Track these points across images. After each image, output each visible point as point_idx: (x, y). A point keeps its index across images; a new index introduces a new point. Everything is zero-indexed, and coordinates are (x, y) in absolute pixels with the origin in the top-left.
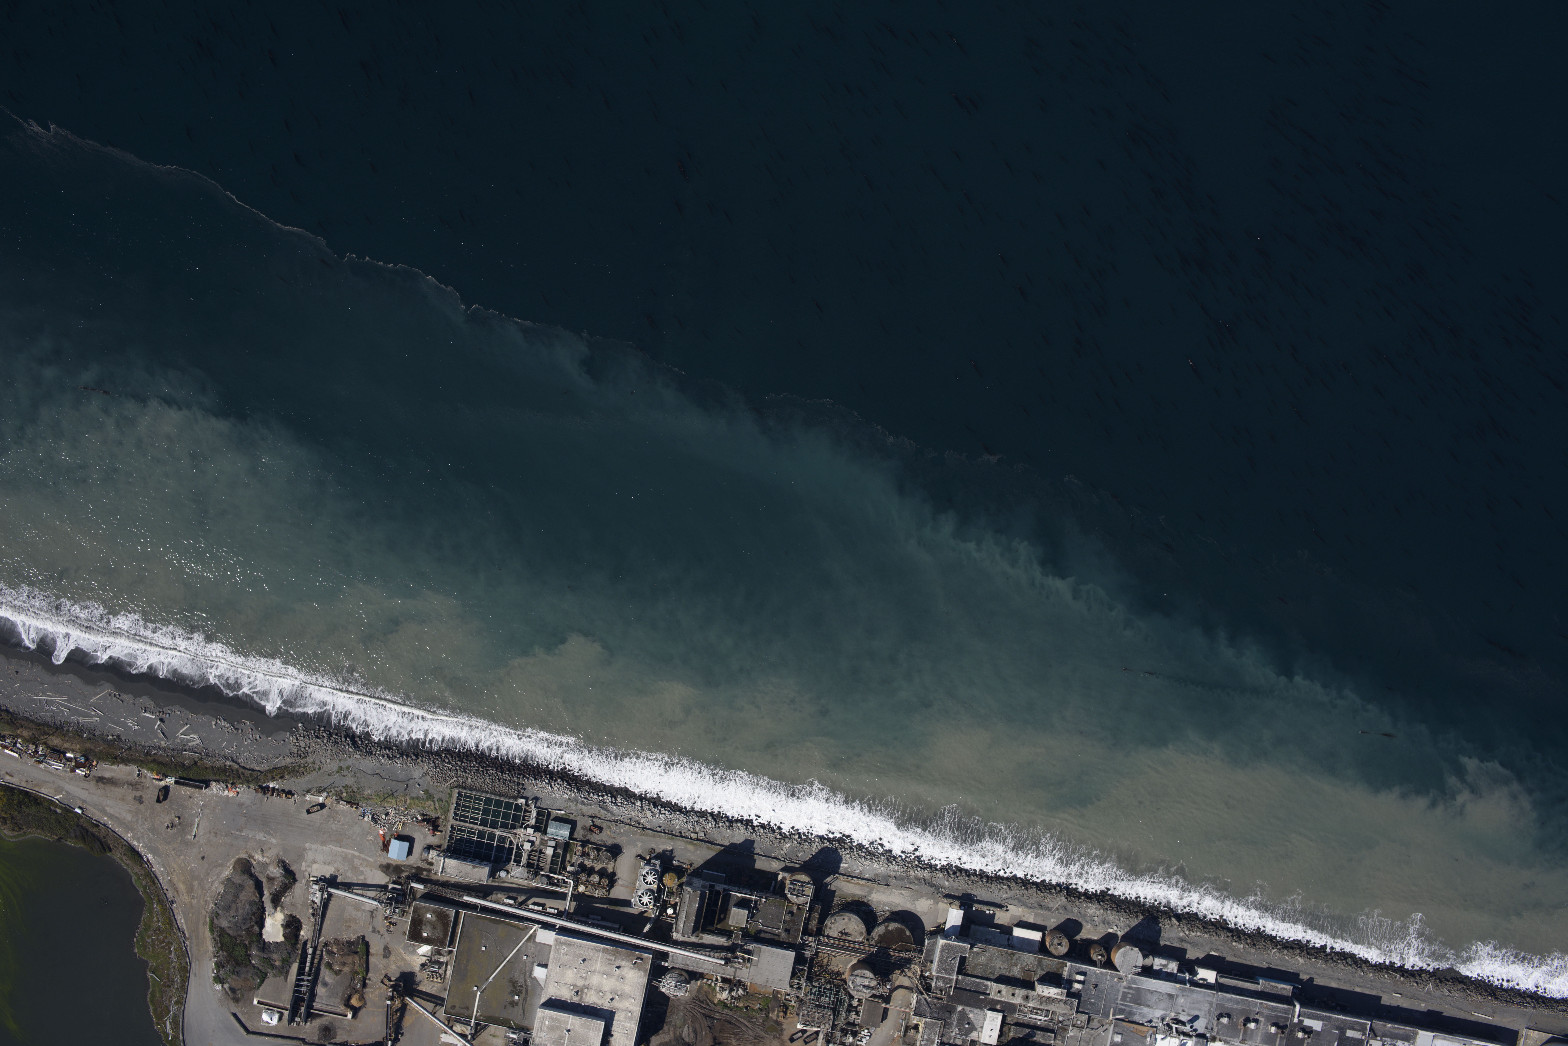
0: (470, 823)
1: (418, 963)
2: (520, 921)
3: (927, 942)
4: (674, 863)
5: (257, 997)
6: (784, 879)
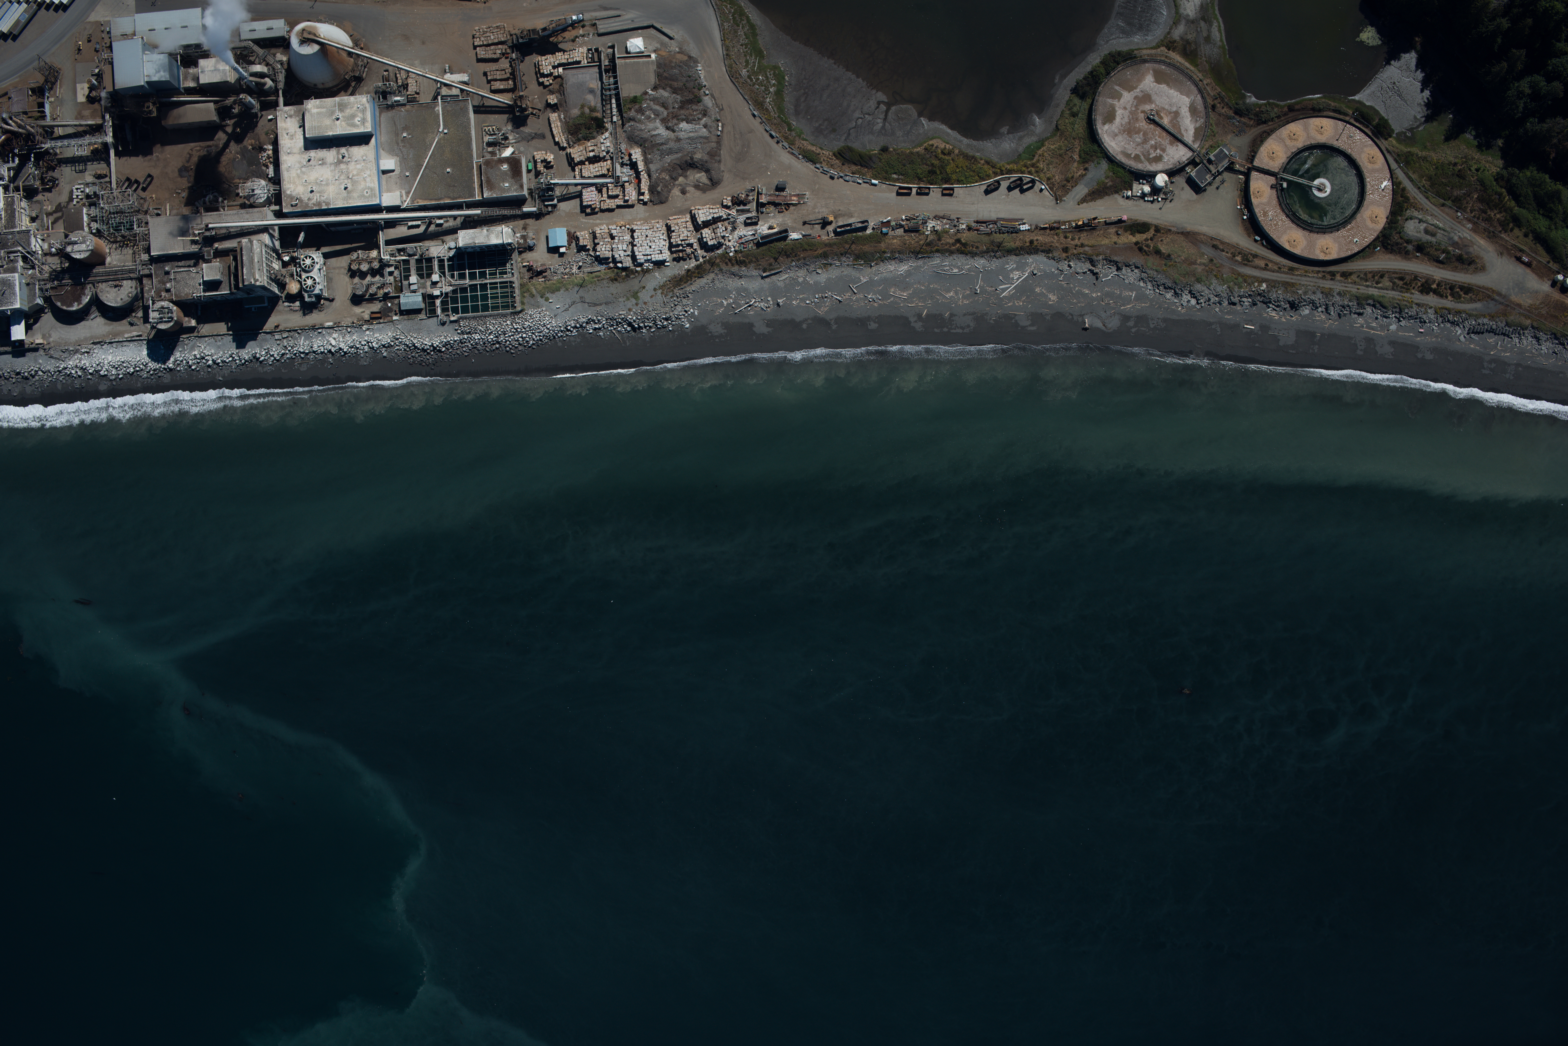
0: (496, 283)
1: (510, 138)
2: (425, 205)
3: (39, 301)
4: (298, 303)
5: (653, 61)
6: (187, 319)
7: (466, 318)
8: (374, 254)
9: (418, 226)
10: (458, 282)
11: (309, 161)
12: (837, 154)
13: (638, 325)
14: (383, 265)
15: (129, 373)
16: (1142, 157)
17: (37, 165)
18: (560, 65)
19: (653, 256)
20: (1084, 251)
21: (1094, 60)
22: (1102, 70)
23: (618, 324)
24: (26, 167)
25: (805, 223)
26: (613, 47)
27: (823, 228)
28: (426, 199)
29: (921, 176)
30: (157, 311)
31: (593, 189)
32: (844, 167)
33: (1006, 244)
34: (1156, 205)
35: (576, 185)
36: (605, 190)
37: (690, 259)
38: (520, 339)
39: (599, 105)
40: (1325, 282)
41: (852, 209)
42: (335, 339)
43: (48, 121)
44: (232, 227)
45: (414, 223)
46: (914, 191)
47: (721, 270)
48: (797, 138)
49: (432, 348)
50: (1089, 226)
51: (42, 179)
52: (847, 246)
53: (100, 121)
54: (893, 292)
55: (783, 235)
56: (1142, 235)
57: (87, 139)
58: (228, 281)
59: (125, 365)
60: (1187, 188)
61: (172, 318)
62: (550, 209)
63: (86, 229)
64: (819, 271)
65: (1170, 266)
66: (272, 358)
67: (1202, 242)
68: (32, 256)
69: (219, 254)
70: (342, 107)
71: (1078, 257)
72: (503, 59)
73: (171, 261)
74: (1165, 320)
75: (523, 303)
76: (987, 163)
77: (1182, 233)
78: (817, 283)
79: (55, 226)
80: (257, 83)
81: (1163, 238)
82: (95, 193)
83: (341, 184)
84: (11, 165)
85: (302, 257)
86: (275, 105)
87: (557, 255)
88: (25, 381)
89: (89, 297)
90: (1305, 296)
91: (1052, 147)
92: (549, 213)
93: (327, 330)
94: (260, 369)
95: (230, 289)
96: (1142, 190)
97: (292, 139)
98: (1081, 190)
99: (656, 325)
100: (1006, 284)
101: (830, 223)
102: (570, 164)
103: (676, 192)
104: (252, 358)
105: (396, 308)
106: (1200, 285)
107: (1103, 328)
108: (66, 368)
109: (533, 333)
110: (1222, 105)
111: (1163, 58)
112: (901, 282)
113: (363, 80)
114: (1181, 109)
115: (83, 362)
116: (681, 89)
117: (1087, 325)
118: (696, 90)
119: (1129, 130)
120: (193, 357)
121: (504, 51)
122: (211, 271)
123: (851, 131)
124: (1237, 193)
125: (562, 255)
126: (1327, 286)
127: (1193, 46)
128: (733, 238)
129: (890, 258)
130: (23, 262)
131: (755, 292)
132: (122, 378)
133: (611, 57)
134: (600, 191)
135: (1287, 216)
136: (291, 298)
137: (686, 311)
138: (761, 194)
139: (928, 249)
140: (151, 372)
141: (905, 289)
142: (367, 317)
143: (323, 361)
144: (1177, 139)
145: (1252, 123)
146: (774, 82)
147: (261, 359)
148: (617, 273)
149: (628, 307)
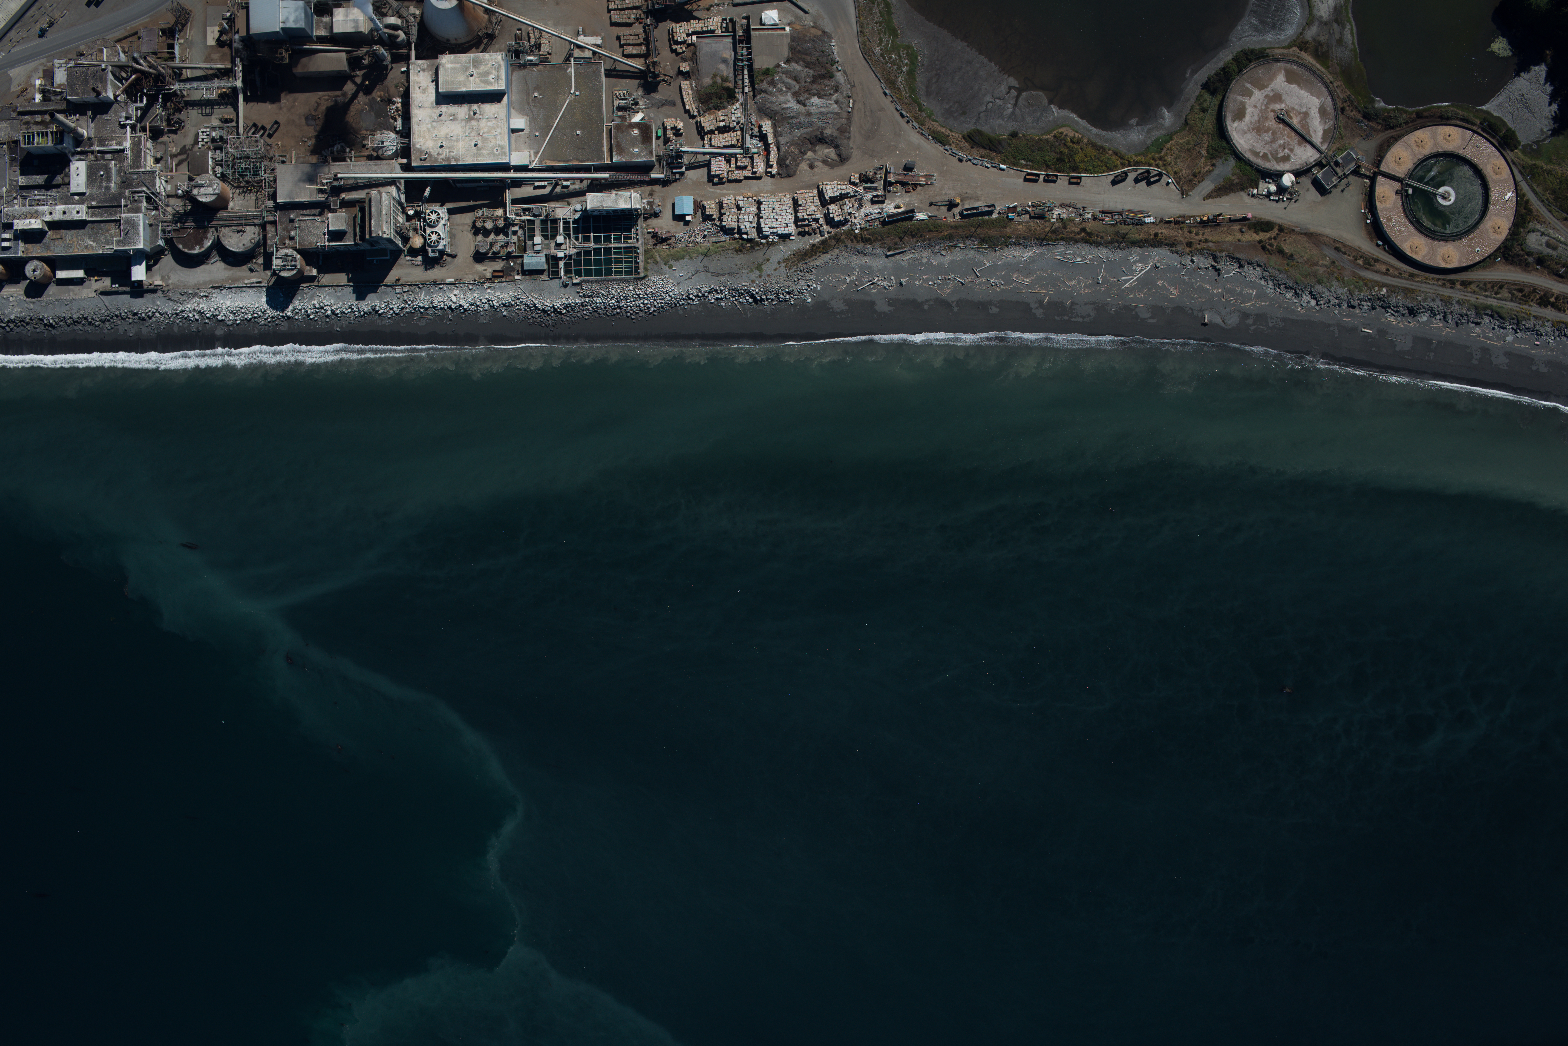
0: (621, 248)
1: (641, 103)
2: (552, 166)
3: (161, 243)
4: (420, 258)
5: (787, 34)
6: (308, 268)
7: (588, 281)
8: (499, 212)
9: (544, 187)
10: (582, 245)
11: (440, 115)
12: (966, 137)
13: (761, 297)
14: (508, 223)
15: (246, 319)
16: (1270, 156)
17: (164, 106)
18: (694, 33)
19: (779, 229)
20: (1208, 246)
21: (1225, 57)
22: (1235, 67)
23: (740, 295)
24: (154, 108)
25: (931, 204)
26: (748, 18)
27: (949, 210)
28: (554, 160)
29: (1049, 163)
30: (281, 258)
31: (722, 158)
32: (973, 150)
33: (1131, 235)
34: (1281, 205)
35: (705, 154)
36: (733, 160)
37: (815, 234)
38: (642, 305)
39: (731, 75)
40: (1444, 289)
41: (979, 192)
42: (455, 295)
43: (177, 63)
44: (360, 178)
45: (541, 184)
46: (1042, 177)
47: (846, 246)
48: (927, 119)
49: (552, 310)
50: (1214, 222)
51: (169, 121)
52: (973, 229)
53: (229, 66)
54: (1016, 278)
55: (909, 215)
56: (1265, 233)
57: (216, 83)
58: (352, 232)
59: (243, 311)
60: (1312, 189)
61: (295, 266)
62: (677, 176)
63: (211, 172)
64: (943, 253)
65: (1292, 266)
66: (392, 312)
67: (1325, 244)
68: (156, 197)
69: (345, 204)
70: (476, 63)
71: (1201, 252)
72: (637, 24)
73: (296, 209)
74: (1284, 320)
75: (646, 269)
76: (1116, 153)
77: (1305, 234)
78: (940, 265)
79: (179, 168)
80: (390, 35)
81: (1287, 238)
82: (221, 137)
83: (471, 140)
84: (139, 105)
85: (428, 211)
86: (406, 59)
87: (682, 223)
88: (141, 322)
89: (211, 241)
90: (1424, 302)
91: (1180, 141)
92: (676, 180)
93: (448, 286)
94: (379, 321)
95: (355, 241)
96: (1268, 189)
97: (424, 93)
98: (1207, 186)
99: (779, 299)
100: (1128, 275)
101: (957, 205)
102: (699, 133)
103: (804, 166)
104: (371, 310)
105: (518, 268)
106: (1320, 287)
107: (1223, 324)
108: (184, 311)
109: (655, 300)
110: (1351, 108)
111: (1295, 59)
112: (1024, 268)
113: (495, 38)
114: (1311, 110)
115: (201, 306)
116: (814, 64)
117: (1206, 321)
118: (828, 66)
119: (1259, 129)
120: (312, 307)
121: (638, 16)
122: (337, 221)
123: (982, 115)
124: (1362, 197)
125: (687, 223)
126: (1447, 294)
127: (1325, 48)
128: (859, 215)
129: (1014, 243)
130: (147, 202)
131: (879, 270)
132: (239, 324)
133: (745, 27)
134: (728, 161)
135: (1411, 222)
136: (413, 252)
137: (809, 286)
138: (890, 173)
139: (1053, 236)
140: (269, 320)
141: (1027, 275)
142: (488, 275)
143: (442, 317)
144: (1305, 139)
145: (1379, 127)
146: (906, 61)
147: (380, 312)
148: (742, 244)
149: (752, 278)
